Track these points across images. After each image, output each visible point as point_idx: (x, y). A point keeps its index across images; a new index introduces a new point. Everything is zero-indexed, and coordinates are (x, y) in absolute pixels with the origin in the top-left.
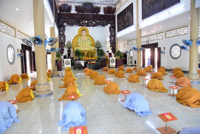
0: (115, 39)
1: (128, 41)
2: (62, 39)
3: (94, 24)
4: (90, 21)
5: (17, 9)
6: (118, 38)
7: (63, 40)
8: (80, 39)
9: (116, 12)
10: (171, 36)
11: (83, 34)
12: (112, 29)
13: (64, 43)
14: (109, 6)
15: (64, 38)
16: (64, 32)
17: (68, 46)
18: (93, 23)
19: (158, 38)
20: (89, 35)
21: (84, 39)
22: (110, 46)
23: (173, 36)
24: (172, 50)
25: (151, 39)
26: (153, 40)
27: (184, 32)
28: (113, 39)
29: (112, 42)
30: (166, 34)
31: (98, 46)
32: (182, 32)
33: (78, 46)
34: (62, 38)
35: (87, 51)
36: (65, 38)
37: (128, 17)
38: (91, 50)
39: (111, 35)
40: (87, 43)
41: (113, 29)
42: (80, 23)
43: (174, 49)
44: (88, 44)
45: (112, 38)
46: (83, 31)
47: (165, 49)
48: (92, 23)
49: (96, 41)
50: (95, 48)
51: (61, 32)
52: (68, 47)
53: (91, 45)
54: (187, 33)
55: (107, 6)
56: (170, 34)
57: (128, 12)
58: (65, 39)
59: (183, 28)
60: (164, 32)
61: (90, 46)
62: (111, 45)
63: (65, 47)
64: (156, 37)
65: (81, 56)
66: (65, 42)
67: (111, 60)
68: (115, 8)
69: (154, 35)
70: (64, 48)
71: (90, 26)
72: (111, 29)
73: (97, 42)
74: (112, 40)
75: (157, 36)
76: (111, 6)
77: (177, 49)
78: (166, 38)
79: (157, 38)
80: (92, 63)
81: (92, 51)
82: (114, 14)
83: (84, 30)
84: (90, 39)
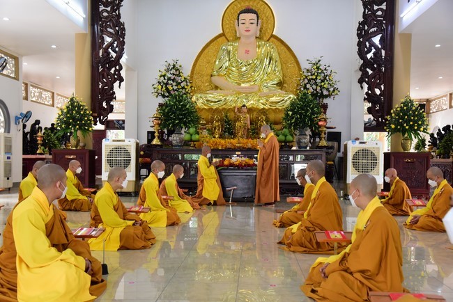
0: (388, 43)
2: (108, 40)
6: (407, 37)
7: (111, 45)
8: (229, 53)
11: (241, 30)
13: (116, 62)
15: (120, 35)
16: (119, 6)
17: (167, 84)
20: (272, 36)
21: (247, 52)
22: (361, 81)
28: (376, 40)
29: (369, 56)
31: (311, 90)
33: (217, 88)
34: (110, 35)
35: (250, 110)
36: (123, 35)
39: (368, 20)
40: (258, 75)
45: (375, 34)
46: (242, 16)
49: (305, 65)
50: (292, 96)
51: (102, 8)
52: (167, 89)
53: (280, 84)
58: (123, 43)
61: (276, 88)
62: (365, 74)
63: (121, 80)
65: (192, 130)
66: (120, 56)
67: (356, 156)
70: (116, 84)
73: (309, 67)
74: (372, 45)
80: (231, 165)
81: (276, 111)
83: (248, 11)
84: (275, 55)
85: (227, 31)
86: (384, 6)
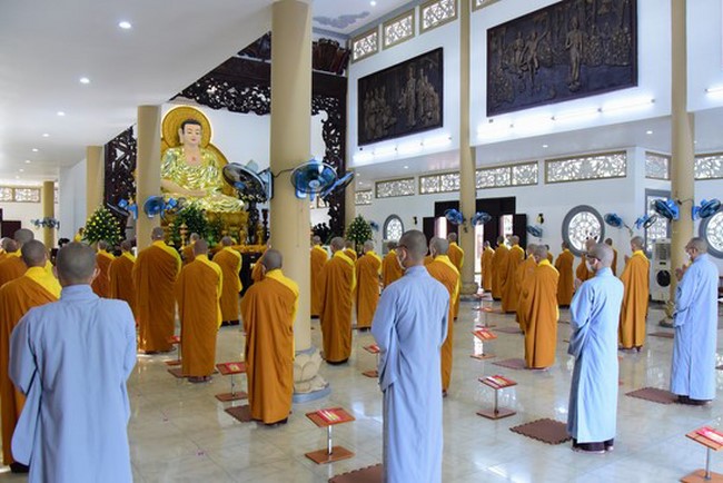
1: (377, 183)
2: (120, 154)
3: (263, 103)
4: (247, 90)
5: (125, 25)
9: (351, 67)
10: (566, 178)
11: (186, 138)
12: (333, 132)
14: (327, 38)
18: (260, 99)
19: (515, 182)
20: (209, 144)
23: (573, 180)
24: (571, 225)
25: (487, 181)
26: (494, 187)
27: (610, 168)
30: (546, 169)
32: (604, 168)
34: (122, 149)
35: (208, 213)
37: (416, 95)
38: (227, 211)
39: (329, 156)
41: (336, 133)
42: (207, 94)
43: (578, 224)
44: (207, 185)
46: (187, 126)
47: (542, 221)
48: (256, 99)
50: (241, 203)
54: (622, 174)
55: (320, 40)
56: (564, 173)
57: (417, 77)
59: (610, 159)
60: (542, 164)
61: (219, 193)
64: (506, 177)
65: (210, 238)
68: (349, 52)
69: (498, 170)
71: (246, 111)
72: (329, 132)
75: (511, 174)
76: (333, 39)
77: (587, 224)
78: (547, 183)
79: (511, 179)
81: (229, 214)
82: (344, 75)
83: (193, 122)
84: (216, 164)
85: (166, 135)
86: (338, 147)
